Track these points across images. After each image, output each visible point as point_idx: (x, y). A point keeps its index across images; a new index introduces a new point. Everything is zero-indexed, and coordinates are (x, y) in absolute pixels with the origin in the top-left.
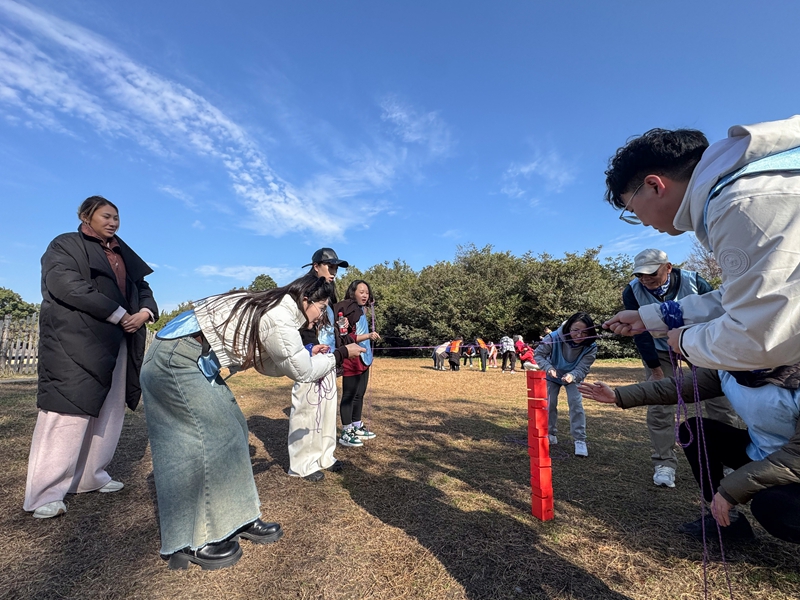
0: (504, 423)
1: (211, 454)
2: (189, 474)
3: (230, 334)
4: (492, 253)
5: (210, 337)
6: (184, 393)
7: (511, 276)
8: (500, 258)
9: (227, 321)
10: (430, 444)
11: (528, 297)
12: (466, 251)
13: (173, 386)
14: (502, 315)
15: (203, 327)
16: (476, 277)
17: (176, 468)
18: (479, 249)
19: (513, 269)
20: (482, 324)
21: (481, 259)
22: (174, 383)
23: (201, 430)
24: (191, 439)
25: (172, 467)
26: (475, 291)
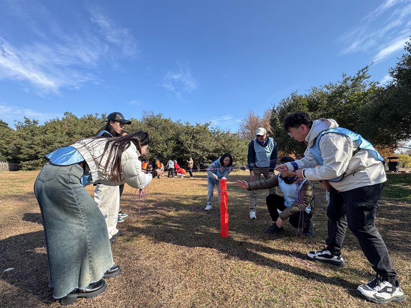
0: (185, 203)
1: (91, 234)
2: (76, 247)
3: (103, 163)
4: (162, 118)
5: (91, 164)
6: (78, 199)
7: (171, 131)
8: (166, 121)
9: (103, 155)
10: (158, 216)
11: (178, 142)
12: (148, 115)
13: (71, 195)
14: (166, 150)
15: (86, 158)
16: (153, 129)
17: (68, 245)
18: (155, 115)
19: (171, 127)
20: (155, 154)
21: (156, 120)
22: (72, 194)
23: (85, 221)
24: (78, 227)
25: (66, 245)
26: (152, 137)
